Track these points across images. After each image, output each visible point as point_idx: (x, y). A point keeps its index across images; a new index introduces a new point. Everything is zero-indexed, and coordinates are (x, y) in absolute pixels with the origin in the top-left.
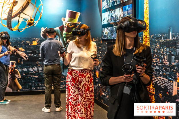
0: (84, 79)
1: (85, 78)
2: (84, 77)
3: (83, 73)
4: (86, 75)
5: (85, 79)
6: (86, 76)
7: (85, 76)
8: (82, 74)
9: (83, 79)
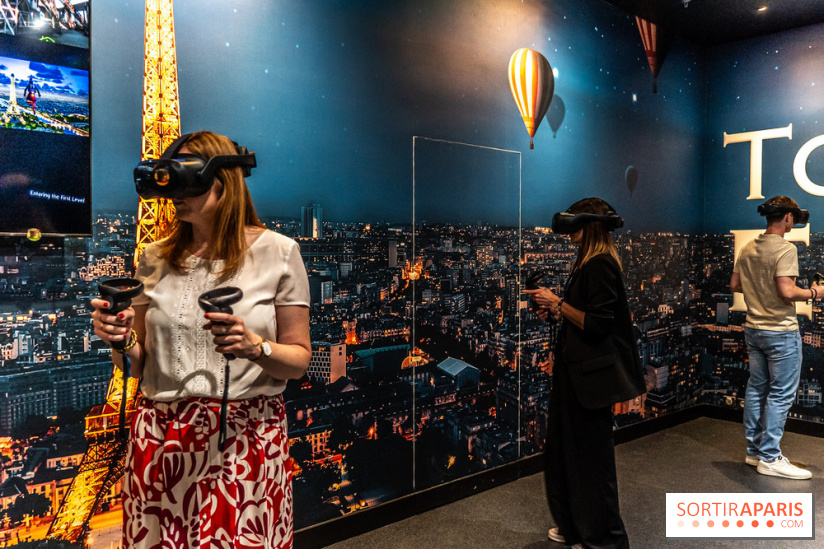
0: (193, 455)
1: (199, 447)
2: (192, 445)
3: (185, 420)
4: (206, 430)
5: (200, 455)
6: (206, 439)
7: (200, 437)
8: (183, 426)
9: (187, 456)
